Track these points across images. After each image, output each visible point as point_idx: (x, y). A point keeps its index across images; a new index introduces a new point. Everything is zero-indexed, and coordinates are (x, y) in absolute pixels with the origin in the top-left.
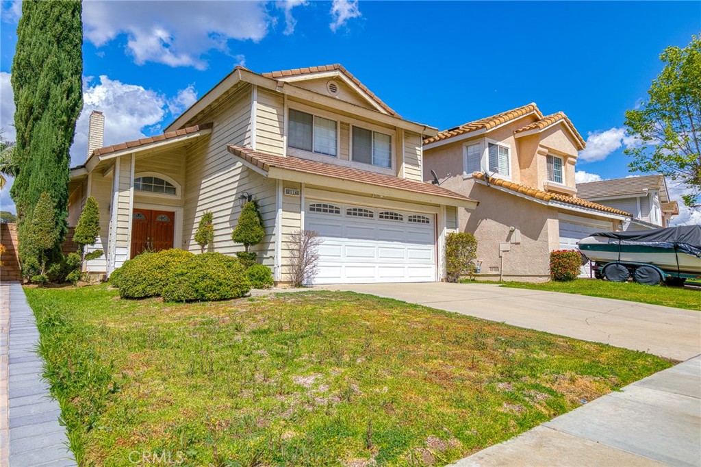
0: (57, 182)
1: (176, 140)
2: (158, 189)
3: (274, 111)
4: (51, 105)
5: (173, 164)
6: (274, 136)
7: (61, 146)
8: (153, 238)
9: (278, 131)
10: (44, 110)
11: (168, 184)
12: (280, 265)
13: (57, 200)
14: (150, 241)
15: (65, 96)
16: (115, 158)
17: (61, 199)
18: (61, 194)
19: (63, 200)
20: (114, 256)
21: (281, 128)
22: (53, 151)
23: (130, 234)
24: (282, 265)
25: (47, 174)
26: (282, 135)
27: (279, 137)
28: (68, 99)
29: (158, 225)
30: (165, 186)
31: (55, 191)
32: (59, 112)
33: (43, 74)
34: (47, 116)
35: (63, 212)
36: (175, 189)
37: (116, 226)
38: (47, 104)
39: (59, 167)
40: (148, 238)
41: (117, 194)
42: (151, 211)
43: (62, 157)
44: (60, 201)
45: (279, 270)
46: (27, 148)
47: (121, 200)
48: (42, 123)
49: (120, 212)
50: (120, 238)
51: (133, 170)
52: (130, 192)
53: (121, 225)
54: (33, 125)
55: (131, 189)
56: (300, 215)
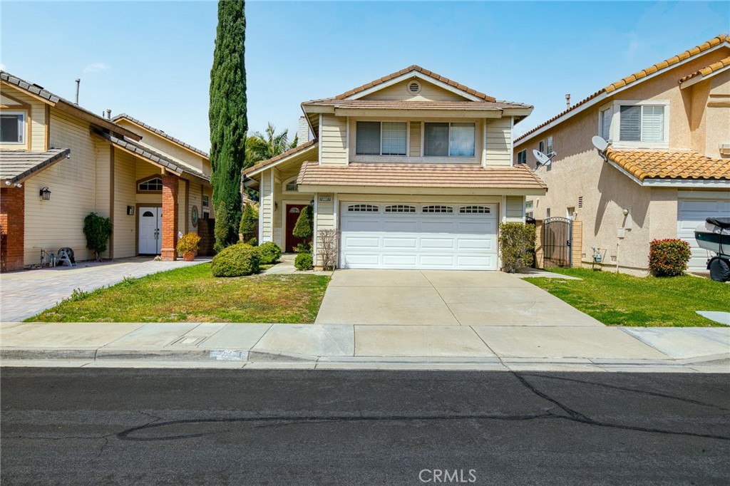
0: (232, 192)
1: (304, 151)
3: (338, 129)
4: (225, 141)
6: (338, 150)
9: (341, 145)
10: (222, 145)
12: (315, 254)
15: (231, 133)
16: (260, 173)
19: (237, 204)
21: (344, 142)
22: (228, 173)
24: (317, 254)
25: (226, 188)
26: (345, 148)
27: (342, 150)
28: (234, 135)
32: (229, 145)
33: (220, 121)
34: (224, 149)
38: (223, 141)
41: (263, 198)
44: (235, 205)
45: (315, 257)
46: (216, 172)
47: (266, 202)
48: (222, 154)
49: (265, 211)
50: (265, 229)
51: (272, 181)
52: (271, 197)
53: (266, 220)
54: (218, 156)
55: (272, 194)
56: (331, 216)
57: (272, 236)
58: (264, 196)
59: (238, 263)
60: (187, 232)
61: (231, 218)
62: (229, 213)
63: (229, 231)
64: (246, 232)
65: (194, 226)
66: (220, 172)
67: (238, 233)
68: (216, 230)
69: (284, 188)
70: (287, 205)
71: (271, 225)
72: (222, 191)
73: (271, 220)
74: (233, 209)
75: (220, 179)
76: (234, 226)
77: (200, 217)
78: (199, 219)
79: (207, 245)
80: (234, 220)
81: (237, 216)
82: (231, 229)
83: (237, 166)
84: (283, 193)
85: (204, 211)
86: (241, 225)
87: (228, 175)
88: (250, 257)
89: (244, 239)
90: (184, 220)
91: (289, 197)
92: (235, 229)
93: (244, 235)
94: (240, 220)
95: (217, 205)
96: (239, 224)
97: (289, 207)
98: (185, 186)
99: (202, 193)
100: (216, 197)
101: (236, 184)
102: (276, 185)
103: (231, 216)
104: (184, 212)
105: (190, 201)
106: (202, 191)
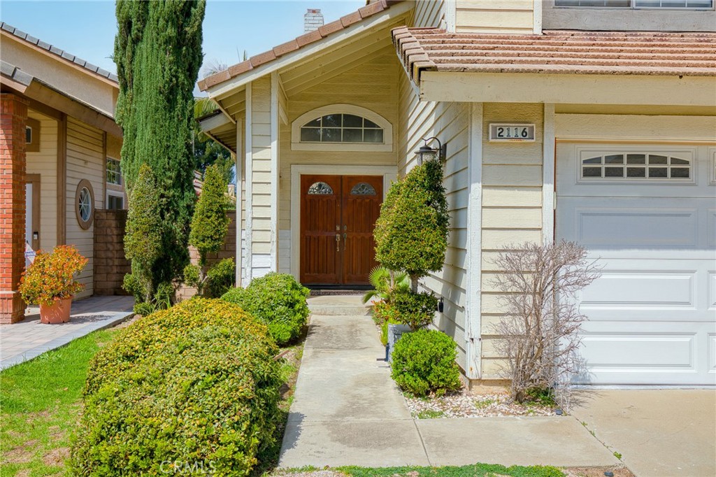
0: (172, 143)
2: (351, 136)
4: (151, 12)
5: (375, 84)
7: (171, 80)
8: (345, 228)
10: (144, 22)
11: (368, 123)
12: (476, 335)
13: (173, 175)
14: (341, 232)
17: (179, 171)
18: (180, 163)
19: (184, 174)
20: (249, 270)
22: (160, 93)
23: (274, 229)
24: (484, 337)
25: (154, 132)
29: (354, 201)
30: (363, 128)
31: (169, 158)
32: (162, 22)
35: (186, 193)
36: (381, 131)
37: (250, 216)
38: (147, 11)
39: (171, 118)
40: (338, 228)
41: (249, 156)
42: (341, 177)
43: (176, 100)
44: (179, 176)
45: (473, 350)
46: (130, 92)
47: (258, 166)
48: (144, 46)
49: (257, 188)
50: (258, 236)
51: (275, 112)
52: (272, 151)
53: (258, 213)
54: (134, 53)
55: (274, 144)
56: (536, 194)
57: (274, 255)
58: (255, 149)
59: (191, 425)
60: (62, 240)
61: (168, 208)
62: (162, 196)
63: (163, 241)
64: (207, 244)
65: (84, 227)
66: (139, 91)
67: (186, 244)
68: (129, 240)
69: (296, 135)
70: (303, 177)
71: (273, 224)
72: (145, 141)
73: (273, 212)
74: (174, 186)
75: (141, 108)
76: (177, 227)
77: (99, 206)
78: (95, 212)
79: (115, 270)
80: (177, 213)
81: (182, 204)
82: (168, 236)
83: (182, 77)
84: (294, 148)
85: (110, 192)
86: (195, 224)
87: (161, 97)
88: (247, 389)
89: (203, 261)
90: (55, 215)
91: (306, 158)
92: (179, 234)
93: (203, 252)
94: (191, 214)
95: (133, 174)
96: (188, 222)
97: (307, 181)
98: (55, 130)
99: (105, 152)
100: (131, 155)
101: (180, 121)
102: (281, 126)
103: (169, 203)
104: (54, 194)
105: (68, 166)
106: (104, 147)
